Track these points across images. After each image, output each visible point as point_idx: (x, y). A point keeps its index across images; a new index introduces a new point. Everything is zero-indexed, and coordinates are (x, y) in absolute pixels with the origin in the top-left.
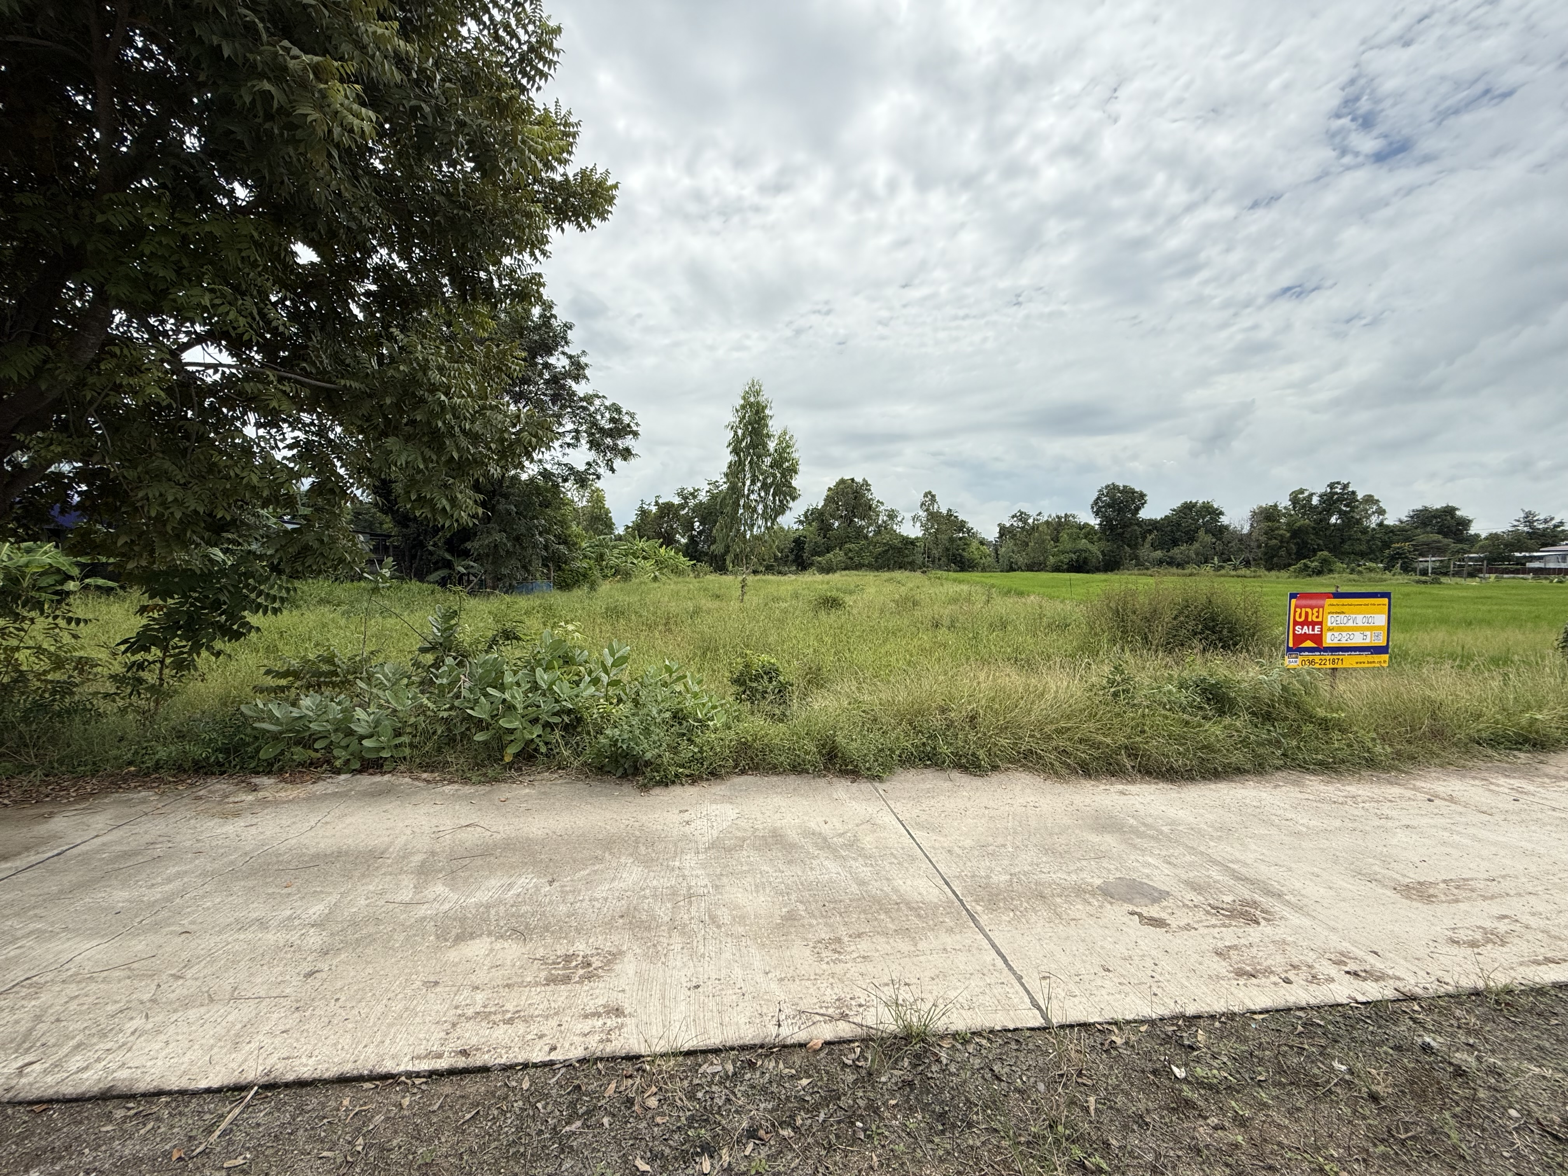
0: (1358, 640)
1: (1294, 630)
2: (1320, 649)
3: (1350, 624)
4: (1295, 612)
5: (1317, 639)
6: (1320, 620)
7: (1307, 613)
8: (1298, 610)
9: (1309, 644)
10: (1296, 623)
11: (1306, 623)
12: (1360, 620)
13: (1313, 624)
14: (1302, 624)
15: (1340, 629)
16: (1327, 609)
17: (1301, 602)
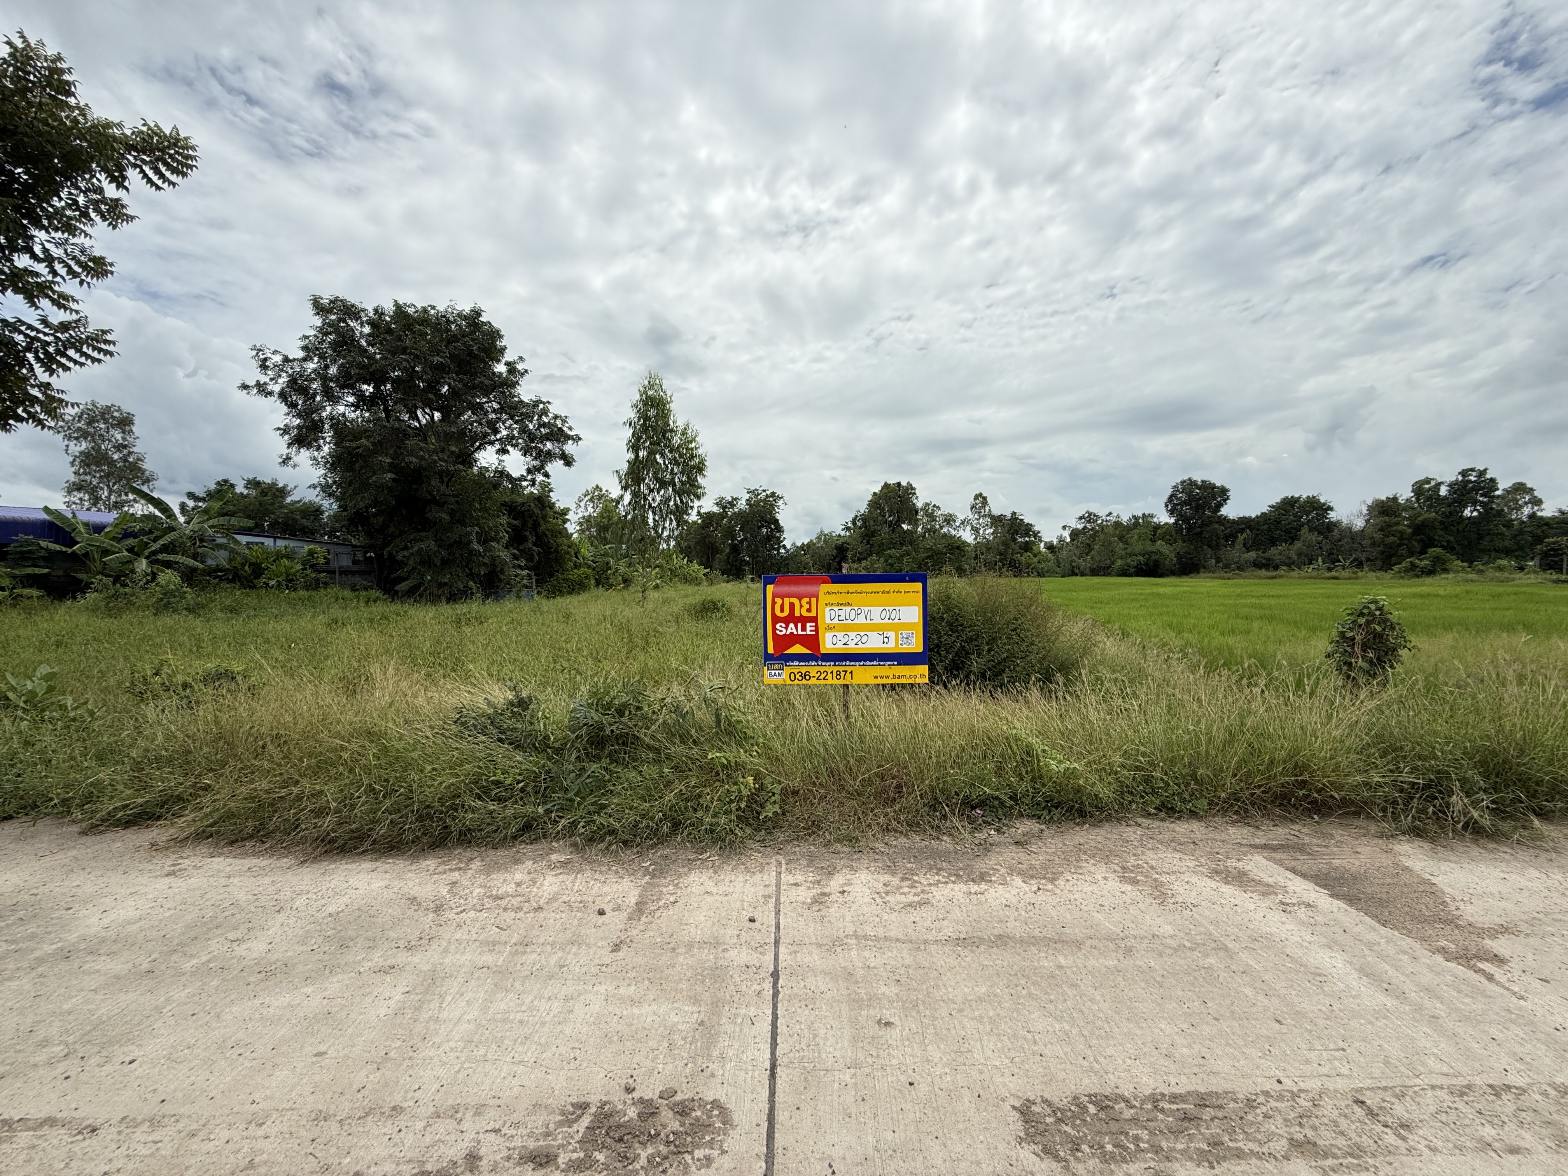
0: (874, 643)
1: (774, 629)
2: (816, 656)
3: (861, 620)
4: (774, 603)
5: (813, 641)
6: (813, 614)
7: (792, 605)
8: (779, 601)
9: (798, 649)
10: (776, 620)
11: (791, 619)
12: (876, 614)
13: (804, 620)
14: (787, 621)
15: (847, 628)
16: (823, 598)
17: (785, 589)
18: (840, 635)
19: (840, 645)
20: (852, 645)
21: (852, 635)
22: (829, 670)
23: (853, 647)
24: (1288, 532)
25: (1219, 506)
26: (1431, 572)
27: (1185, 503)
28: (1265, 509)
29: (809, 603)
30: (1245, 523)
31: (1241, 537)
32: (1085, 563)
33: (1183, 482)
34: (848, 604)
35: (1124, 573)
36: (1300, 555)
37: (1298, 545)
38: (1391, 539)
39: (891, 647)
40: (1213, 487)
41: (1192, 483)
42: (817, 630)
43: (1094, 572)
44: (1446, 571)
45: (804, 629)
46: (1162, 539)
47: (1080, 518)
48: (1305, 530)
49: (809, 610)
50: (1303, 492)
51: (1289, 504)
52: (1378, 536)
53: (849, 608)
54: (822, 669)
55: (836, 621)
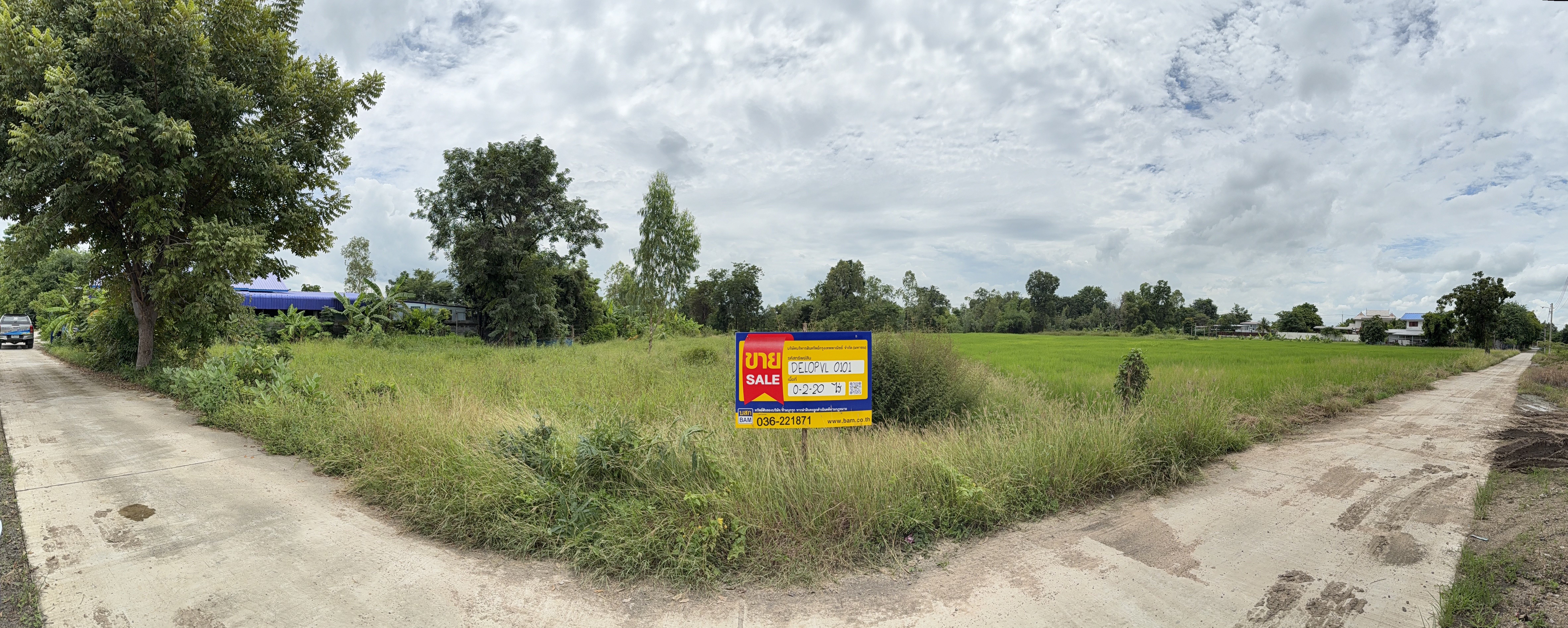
0: (828, 392)
1: (745, 380)
2: (781, 404)
3: (818, 372)
4: (745, 357)
5: (777, 391)
6: (778, 367)
7: (760, 358)
8: (749, 355)
9: (765, 397)
10: (746, 372)
11: (759, 371)
12: (831, 366)
13: (770, 372)
14: (755, 373)
15: (806, 380)
16: (786, 353)
17: (754, 344)
18: (800, 385)
19: (800, 394)
20: (810, 393)
21: (811, 385)
22: (791, 415)
23: (810, 397)
24: (1087, 307)
25: (1054, 289)
26: (1146, 333)
27: (1037, 286)
28: (1077, 293)
29: (775, 357)
30: (1067, 301)
31: (1065, 309)
32: (978, 324)
33: (1036, 272)
34: (808, 358)
35: (1002, 331)
36: (1092, 321)
37: (1091, 315)
38: (1131, 314)
39: (843, 395)
40: (1051, 277)
41: (1040, 273)
42: (781, 381)
43: (985, 329)
44: (1152, 332)
45: (770, 380)
46: (1023, 309)
47: (976, 292)
48: (1094, 307)
49: (775, 364)
50: (1094, 285)
51: (1088, 290)
52: (1126, 312)
53: (808, 362)
54: (785, 415)
55: (797, 373)
